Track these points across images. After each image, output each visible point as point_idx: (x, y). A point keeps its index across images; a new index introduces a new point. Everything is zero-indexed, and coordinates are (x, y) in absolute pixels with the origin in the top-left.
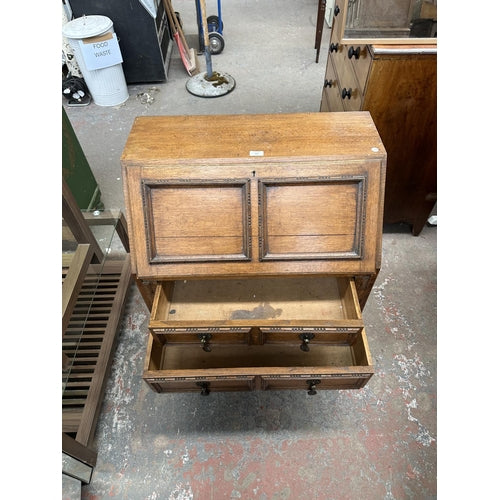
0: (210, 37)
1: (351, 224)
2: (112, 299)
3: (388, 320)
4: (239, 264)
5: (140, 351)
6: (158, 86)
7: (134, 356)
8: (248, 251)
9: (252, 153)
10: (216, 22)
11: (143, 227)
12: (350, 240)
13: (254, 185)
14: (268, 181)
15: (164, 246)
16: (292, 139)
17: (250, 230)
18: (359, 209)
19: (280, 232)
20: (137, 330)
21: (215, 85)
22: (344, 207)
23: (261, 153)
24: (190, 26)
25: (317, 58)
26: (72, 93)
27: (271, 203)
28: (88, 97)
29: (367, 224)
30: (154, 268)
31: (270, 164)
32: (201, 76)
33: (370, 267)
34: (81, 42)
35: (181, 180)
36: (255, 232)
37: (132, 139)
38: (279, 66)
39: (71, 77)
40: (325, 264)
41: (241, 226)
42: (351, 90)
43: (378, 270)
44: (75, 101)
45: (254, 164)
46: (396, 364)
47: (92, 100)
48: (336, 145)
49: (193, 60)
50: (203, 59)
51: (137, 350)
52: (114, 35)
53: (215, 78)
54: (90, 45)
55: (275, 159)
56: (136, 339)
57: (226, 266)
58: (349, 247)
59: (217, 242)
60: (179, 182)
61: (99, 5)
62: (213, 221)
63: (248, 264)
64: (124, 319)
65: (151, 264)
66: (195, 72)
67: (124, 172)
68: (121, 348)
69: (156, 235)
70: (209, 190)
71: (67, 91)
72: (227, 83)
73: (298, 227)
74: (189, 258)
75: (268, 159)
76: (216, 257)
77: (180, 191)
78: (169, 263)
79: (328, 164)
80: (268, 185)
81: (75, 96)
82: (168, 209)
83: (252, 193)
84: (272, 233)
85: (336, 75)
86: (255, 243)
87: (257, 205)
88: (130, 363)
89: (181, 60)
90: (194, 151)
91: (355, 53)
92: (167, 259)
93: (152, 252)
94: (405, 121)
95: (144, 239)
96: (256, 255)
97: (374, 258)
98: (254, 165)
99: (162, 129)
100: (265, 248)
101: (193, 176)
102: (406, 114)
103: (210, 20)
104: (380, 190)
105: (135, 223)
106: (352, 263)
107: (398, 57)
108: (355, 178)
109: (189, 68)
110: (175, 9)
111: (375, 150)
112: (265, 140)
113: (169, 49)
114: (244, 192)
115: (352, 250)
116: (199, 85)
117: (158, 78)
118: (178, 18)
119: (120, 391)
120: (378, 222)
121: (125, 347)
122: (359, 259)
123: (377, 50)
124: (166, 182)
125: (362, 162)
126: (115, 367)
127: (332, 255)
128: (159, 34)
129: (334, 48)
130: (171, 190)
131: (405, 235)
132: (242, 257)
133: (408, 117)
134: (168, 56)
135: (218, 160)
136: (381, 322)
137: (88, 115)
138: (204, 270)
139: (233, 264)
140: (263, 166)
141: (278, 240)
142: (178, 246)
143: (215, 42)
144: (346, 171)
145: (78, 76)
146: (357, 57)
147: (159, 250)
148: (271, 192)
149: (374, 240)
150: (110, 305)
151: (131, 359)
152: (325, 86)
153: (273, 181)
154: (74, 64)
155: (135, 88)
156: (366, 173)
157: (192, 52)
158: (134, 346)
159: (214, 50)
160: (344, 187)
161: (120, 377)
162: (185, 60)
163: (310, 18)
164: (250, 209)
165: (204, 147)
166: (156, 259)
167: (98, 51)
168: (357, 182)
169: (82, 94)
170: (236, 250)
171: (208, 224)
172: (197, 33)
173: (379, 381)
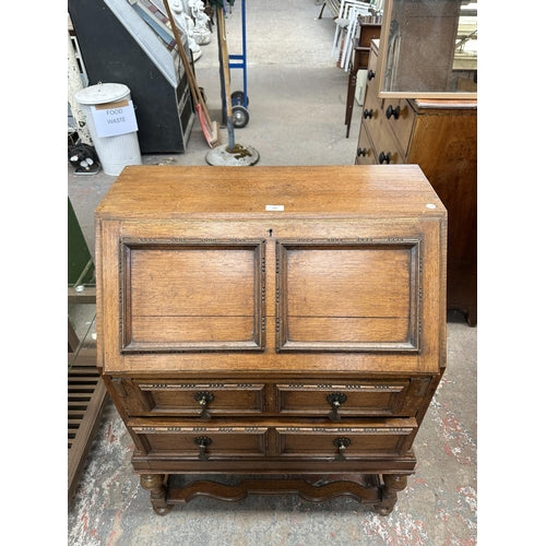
0: (234, 111)
1: (403, 302)
2: (88, 399)
3: (447, 437)
4: (248, 356)
5: (118, 472)
6: (176, 157)
7: (109, 481)
8: (260, 337)
9: (269, 208)
10: (240, 98)
11: (117, 302)
12: (402, 326)
13: (271, 247)
14: (290, 242)
15: (143, 328)
16: (322, 193)
17: (264, 309)
18: (413, 282)
19: (306, 312)
20: (117, 443)
21: (237, 157)
22: (391, 280)
23: (281, 208)
24: (214, 101)
25: (348, 133)
26: (80, 160)
27: (292, 272)
28: (97, 165)
29: (425, 304)
30: (127, 359)
31: (292, 222)
32: (222, 148)
33: (431, 365)
34: (93, 108)
35: (173, 239)
36: (271, 310)
37: (115, 189)
38: (307, 140)
39: (80, 144)
40: (368, 359)
41: (251, 302)
42: (389, 154)
43: (442, 370)
44: (83, 170)
45: (270, 220)
46: (463, 501)
47: (101, 169)
48: (378, 200)
49: (215, 133)
50: (225, 132)
51: (113, 471)
52: (131, 102)
53: (238, 151)
54: (103, 111)
55: (298, 215)
56: (113, 456)
57: (229, 358)
58: (401, 335)
59: (217, 323)
60: (169, 242)
61: (117, 74)
62: (213, 294)
63: (260, 356)
64: (102, 427)
65: (123, 353)
66: (216, 144)
67: (98, 228)
68: (93, 468)
69: (133, 313)
70: (209, 253)
71: (75, 158)
72: (250, 155)
73: (329, 305)
74: (177, 346)
75: (289, 215)
76: (216, 345)
77: (171, 254)
78: (149, 352)
79: (369, 222)
80: (290, 247)
81: (83, 164)
82: (152, 276)
83: (267, 258)
84: (296, 313)
85: (371, 142)
86: (271, 325)
87: (274, 274)
88: (102, 490)
89: (202, 132)
90: (193, 204)
91: (394, 113)
92: (145, 347)
93: (126, 337)
94: (456, 186)
95: (117, 318)
96: (271, 343)
97: (436, 351)
98: (271, 222)
99: (157, 179)
100: (284, 333)
101: (189, 234)
102: (457, 179)
103: (234, 96)
104: (441, 258)
105: (106, 295)
106: (407, 358)
107: (447, 112)
108: (406, 241)
109: (210, 140)
110: (199, 85)
111: (431, 206)
112: (287, 194)
113: (190, 121)
114: (256, 257)
115: (406, 340)
116: (219, 157)
117: (177, 149)
118: (202, 94)
119: (83, 533)
120: (440, 302)
121: (99, 466)
122: (417, 353)
123: (421, 104)
124: (153, 242)
125: (415, 220)
126: (81, 495)
127: (378, 346)
128: (180, 106)
129: (367, 115)
130: (159, 252)
131: (460, 326)
132: (252, 345)
133: (460, 183)
134: (188, 128)
135: (223, 215)
136: (437, 439)
137: (94, 184)
138: (196, 364)
139: (239, 355)
140: (282, 224)
141: (303, 322)
142: (162, 328)
143: (239, 116)
144: (393, 232)
145: (89, 144)
146: (397, 117)
147: (136, 333)
148: (294, 256)
149: (435, 326)
150: (84, 408)
151: (104, 485)
152: (359, 155)
153: (296, 242)
154: (85, 131)
155: (150, 158)
156: (420, 235)
157: (215, 125)
158: (110, 465)
159: (238, 123)
160: (391, 253)
161: (85, 511)
162: (206, 132)
163: (340, 98)
164: (264, 280)
165: (208, 199)
166: (130, 347)
167: (111, 117)
168: (408, 246)
169: (90, 162)
170: (243, 336)
171: (208, 298)
172: (221, 108)
173: (442, 526)
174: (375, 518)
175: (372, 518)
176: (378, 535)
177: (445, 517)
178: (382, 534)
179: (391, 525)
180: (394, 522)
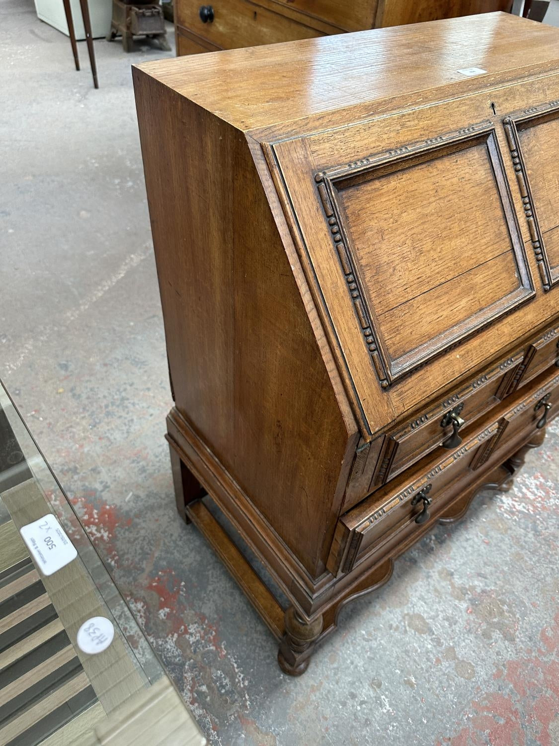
4: (521, 312)
13: (500, 133)
15: (398, 331)
27: (530, 165)
35: (388, 150)
57: (505, 326)
60: (389, 157)
62: (463, 234)
76: (489, 313)
78: (420, 367)
83: (502, 151)
84: (547, 225)
86: (530, 255)
87: (514, 175)
96: (537, 281)
98: (488, 91)
124: (366, 163)
140: (501, 90)
147: (391, 343)
166: (396, 371)
170: (509, 285)
174: (504, 498)
175: (501, 501)
176: (519, 512)
177: (549, 457)
178: (520, 508)
179: (520, 495)
180: (520, 490)
